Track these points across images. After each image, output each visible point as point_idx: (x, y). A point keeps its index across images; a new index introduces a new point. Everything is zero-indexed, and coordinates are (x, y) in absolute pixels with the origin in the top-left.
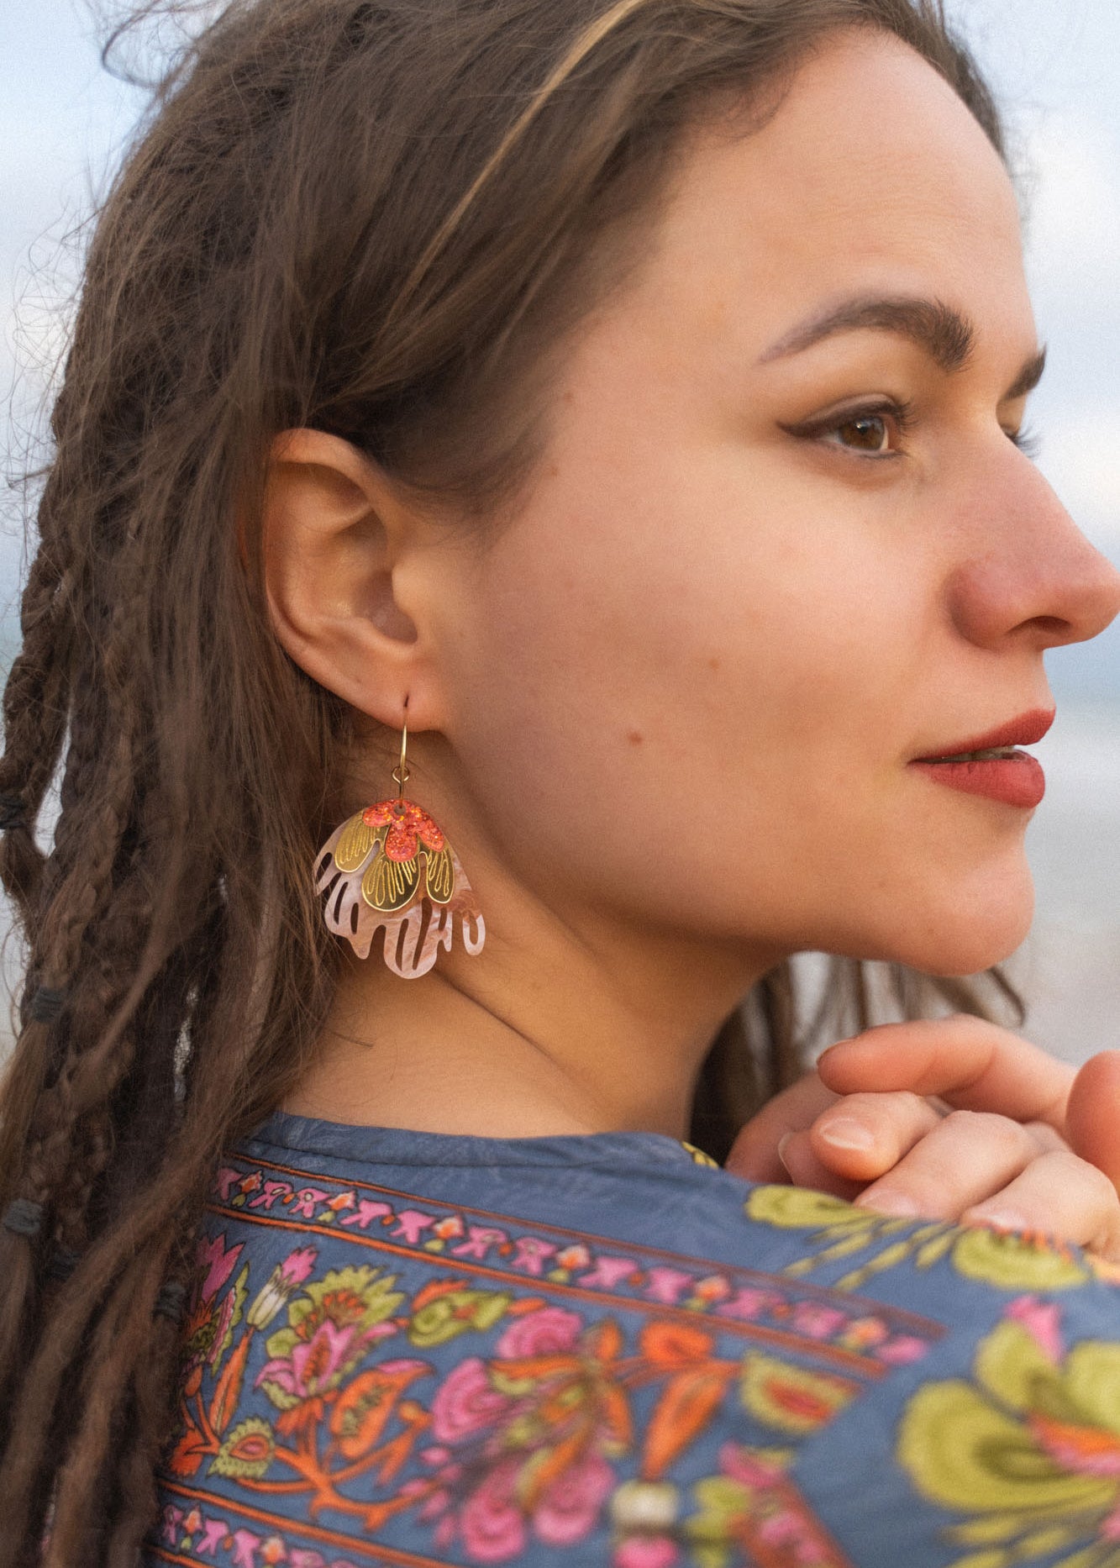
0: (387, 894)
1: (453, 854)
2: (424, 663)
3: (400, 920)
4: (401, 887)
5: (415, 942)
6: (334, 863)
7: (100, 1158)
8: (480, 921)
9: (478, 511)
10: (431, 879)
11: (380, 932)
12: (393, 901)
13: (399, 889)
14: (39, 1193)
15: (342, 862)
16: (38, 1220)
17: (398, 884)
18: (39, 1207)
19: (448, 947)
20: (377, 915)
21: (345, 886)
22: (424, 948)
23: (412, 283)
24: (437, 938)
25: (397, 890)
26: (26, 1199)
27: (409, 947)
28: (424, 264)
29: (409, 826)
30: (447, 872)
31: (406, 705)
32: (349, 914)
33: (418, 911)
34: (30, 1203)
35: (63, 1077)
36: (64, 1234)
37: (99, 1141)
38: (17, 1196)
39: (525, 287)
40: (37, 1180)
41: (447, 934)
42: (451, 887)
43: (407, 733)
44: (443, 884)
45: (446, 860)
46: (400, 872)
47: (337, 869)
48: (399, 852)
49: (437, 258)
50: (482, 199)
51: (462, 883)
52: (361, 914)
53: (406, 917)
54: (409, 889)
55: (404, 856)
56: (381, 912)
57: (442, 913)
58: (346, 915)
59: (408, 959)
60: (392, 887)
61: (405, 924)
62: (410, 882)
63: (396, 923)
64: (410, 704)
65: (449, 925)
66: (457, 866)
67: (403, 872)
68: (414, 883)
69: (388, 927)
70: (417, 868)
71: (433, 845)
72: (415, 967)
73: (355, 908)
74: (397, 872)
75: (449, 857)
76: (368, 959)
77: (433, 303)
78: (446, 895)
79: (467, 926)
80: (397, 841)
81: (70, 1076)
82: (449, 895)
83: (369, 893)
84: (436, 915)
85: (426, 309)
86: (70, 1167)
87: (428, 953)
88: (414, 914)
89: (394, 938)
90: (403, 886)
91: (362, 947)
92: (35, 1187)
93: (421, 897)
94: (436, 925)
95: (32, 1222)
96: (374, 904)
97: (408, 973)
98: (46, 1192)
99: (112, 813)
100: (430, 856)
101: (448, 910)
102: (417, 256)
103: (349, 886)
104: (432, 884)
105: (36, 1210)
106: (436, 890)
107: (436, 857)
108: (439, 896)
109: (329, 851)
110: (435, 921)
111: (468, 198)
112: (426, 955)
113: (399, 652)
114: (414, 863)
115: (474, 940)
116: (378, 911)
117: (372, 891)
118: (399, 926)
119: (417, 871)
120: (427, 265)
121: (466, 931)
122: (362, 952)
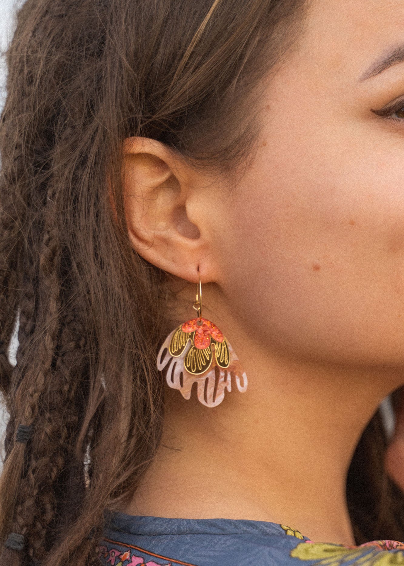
0: (197, 366)
1: (228, 343)
2: (205, 247)
3: (204, 378)
4: (203, 362)
5: (213, 388)
6: (169, 353)
7: (49, 516)
8: (244, 375)
9: (228, 168)
10: (218, 357)
11: (195, 385)
12: (200, 369)
13: (203, 363)
14: (22, 529)
15: (173, 352)
16: (22, 543)
17: (202, 361)
18: (23, 537)
19: (230, 389)
20: (193, 377)
21: (175, 363)
22: (218, 391)
23: (185, 59)
24: (223, 385)
25: (201, 363)
26: (16, 532)
27: (210, 391)
28: (190, 49)
29: (205, 331)
30: (226, 352)
31: (198, 270)
32: (179, 378)
33: (213, 373)
34: (17, 535)
35: (30, 472)
36: (34, 553)
37: (48, 507)
38: (11, 531)
39: (242, 56)
40: (21, 524)
41: (228, 383)
42: (228, 359)
43: (202, 284)
44: (224, 358)
45: (225, 346)
46: (202, 354)
47: (171, 356)
48: (201, 344)
49: (196, 47)
50: (216, 15)
51: (234, 357)
52: (185, 377)
53: (208, 377)
54: (208, 362)
55: (204, 346)
56: (195, 375)
57: (225, 373)
58: (177, 379)
59: (210, 398)
60: (199, 362)
61: (207, 380)
62: (208, 359)
63: (202, 380)
64: (200, 270)
65: (229, 378)
66: (230, 349)
67: (204, 355)
68: (210, 358)
69: (199, 383)
70: (211, 352)
71: (218, 339)
72: (214, 401)
73: (181, 374)
74: (201, 355)
75: (226, 344)
76: (190, 399)
77: (197, 68)
78: (226, 364)
79: (238, 378)
80: (200, 339)
81: (33, 472)
82: (228, 363)
83: (188, 366)
84: (222, 374)
85: (194, 71)
86: (35, 518)
87: (220, 393)
88: (211, 374)
89: (202, 388)
90: (205, 361)
91: (186, 394)
92: (20, 527)
93: (214, 366)
94: (223, 379)
95: (19, 544)
96: (191, 371)
97: (211, 405)
98: (25, 529)
99: (50, 337)
100: (217, 345)
101: (228, 371)
102: (186, 45)
103: (177, 364)
104: (219, 359)
105: (21, 538)
106: (222, 362)
107: (220, 345)
108: (223, 364)
109: (166, 347)
110: (222, 377)
111: (209, 16)
112: (219, 395)
113: (193, 244)
114: (209, 349)
115: (242, 385)
116: (193, 375)
117: (189, 364)
118: (204, 382)
119: (211, 353)
120: (192, 49)
121: (238, 381)
122: (186, 396)
